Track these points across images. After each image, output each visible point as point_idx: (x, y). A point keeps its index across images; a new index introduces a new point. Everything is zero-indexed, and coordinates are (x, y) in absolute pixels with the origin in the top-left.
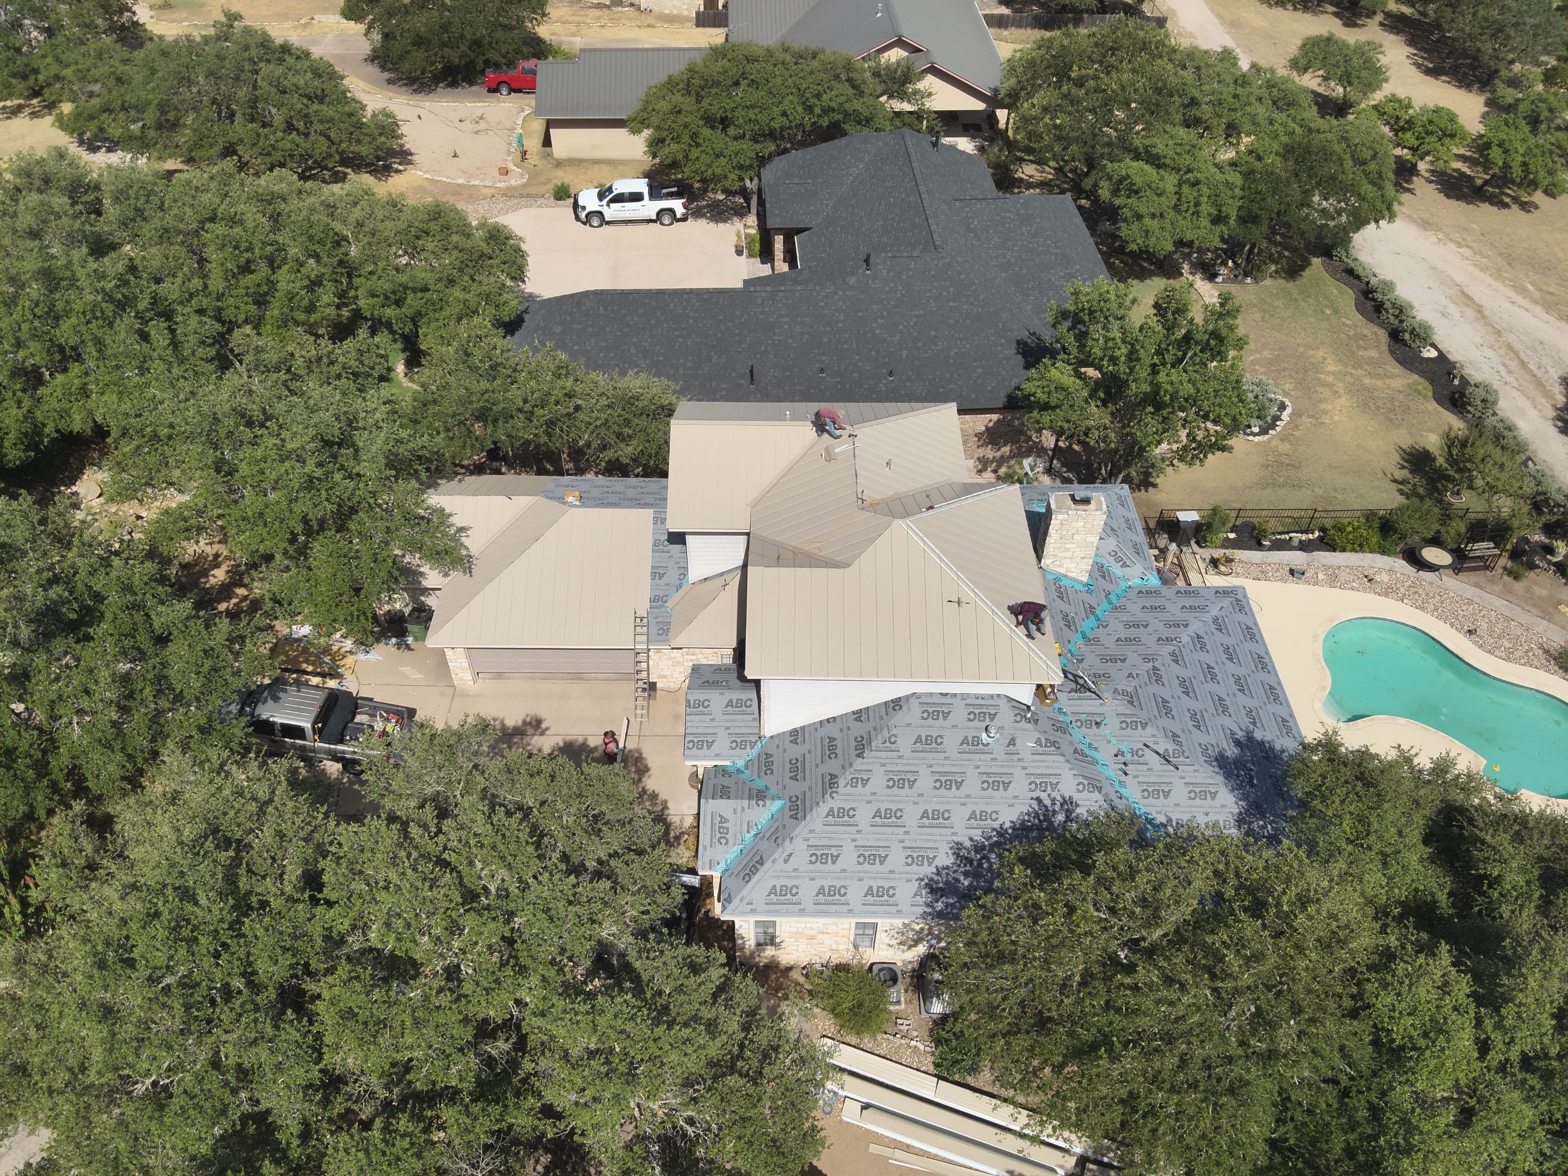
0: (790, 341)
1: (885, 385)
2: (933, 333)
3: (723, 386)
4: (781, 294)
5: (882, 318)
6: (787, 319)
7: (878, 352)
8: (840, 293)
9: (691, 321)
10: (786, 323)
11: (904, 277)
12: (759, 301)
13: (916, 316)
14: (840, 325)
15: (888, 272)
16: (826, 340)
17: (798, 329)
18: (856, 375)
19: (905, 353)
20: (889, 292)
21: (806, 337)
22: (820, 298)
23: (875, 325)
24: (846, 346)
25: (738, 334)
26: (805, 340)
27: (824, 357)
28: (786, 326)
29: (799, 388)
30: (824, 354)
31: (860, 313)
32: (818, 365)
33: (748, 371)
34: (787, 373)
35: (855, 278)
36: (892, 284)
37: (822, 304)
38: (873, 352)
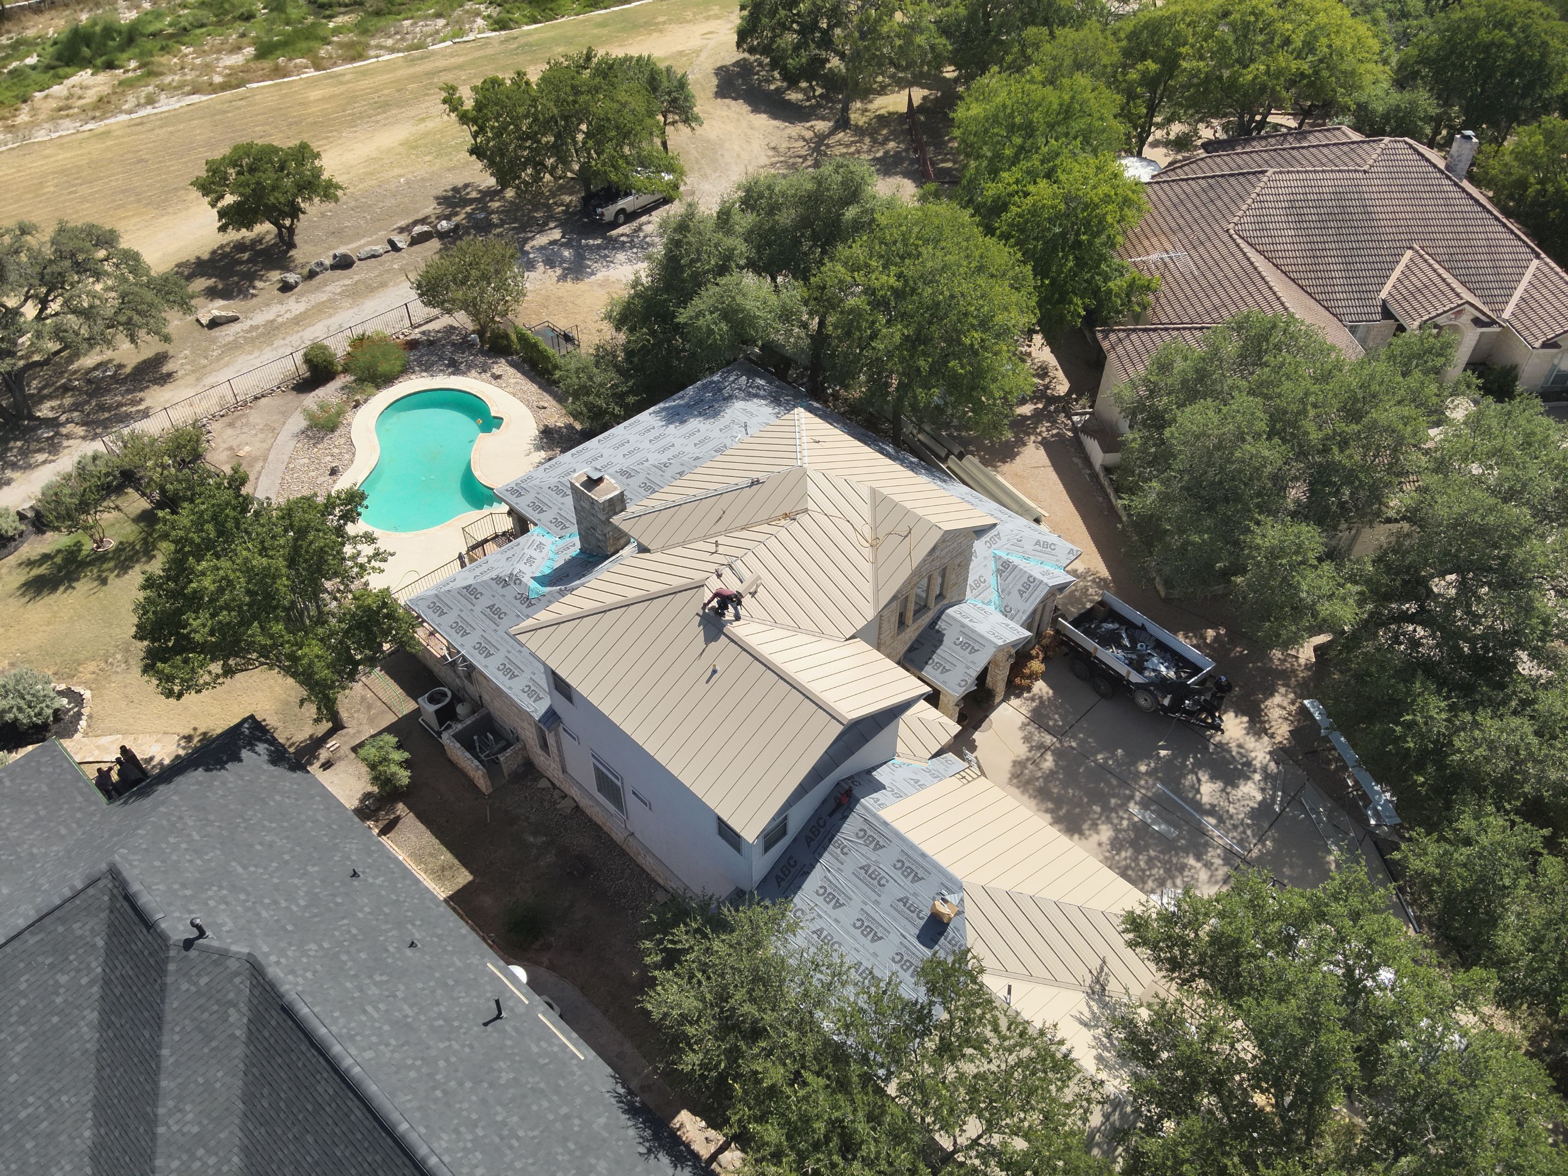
0: (400, 994)
1: (375, 878)
2: (258, 847)
3: (535, 1049)
4: (334, 1029)
5: (276, 902)
6: (369, 1009)
7: (334, 895)
8: (273, 959)
9: (480, 1132)
10: (377, 1009)
11: (188, 892)
12: (369, 1055)
13: (245, 867)
14: (326, 945)
15: (189, 911)
16: (363, 955)
17: (373, 991)
18: (386, 910)
19: (310, 869)
20: (227, 903)
21: (378, 978)
22: (300, 980)
23: (295, 908)
24: (354, 931)
25: (447, 1060)
26: (384, 978)
27: (391, 949)
28: (382, 1006)
29: (459, 964)
30: (387, 950)
31: (289, 928)
32: (409, 952)
33: (489, 1028)
34: (451, 983)
35: (234, 948)
36: (212, 903)
37: (309, 975)
38: (339, 900)
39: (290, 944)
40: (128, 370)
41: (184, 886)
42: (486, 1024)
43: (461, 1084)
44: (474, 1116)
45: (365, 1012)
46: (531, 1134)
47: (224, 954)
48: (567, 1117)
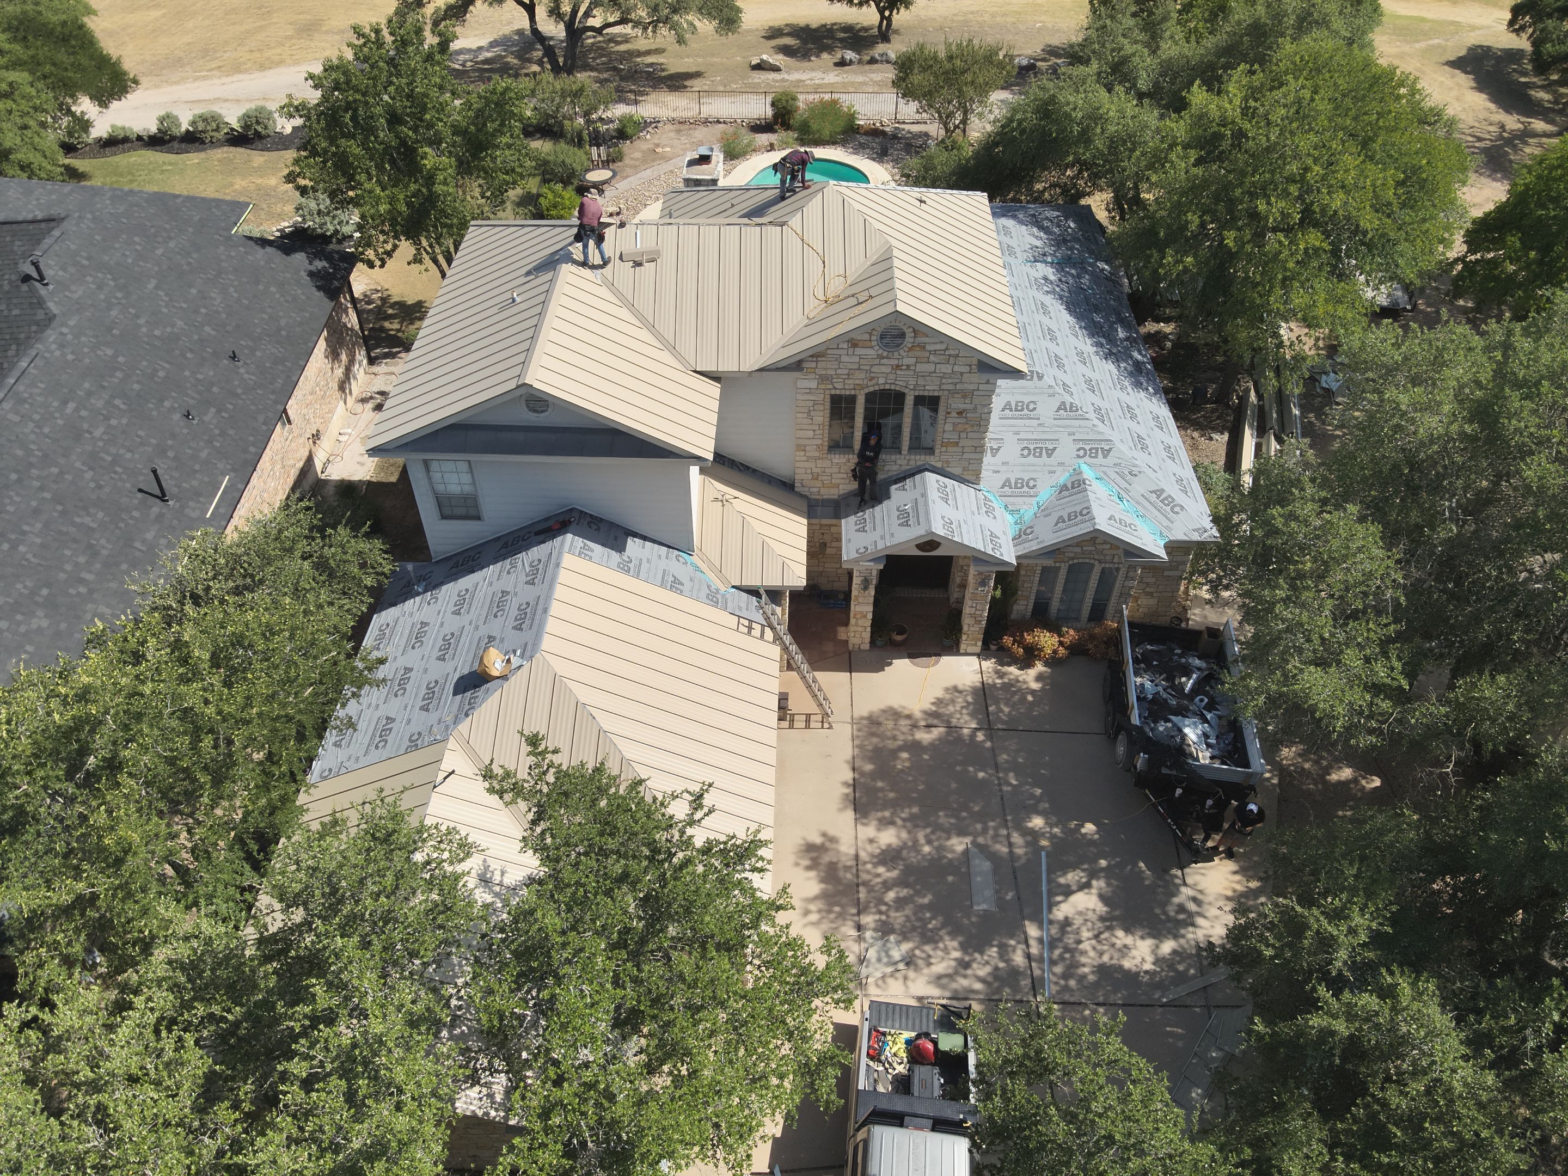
0: (113, 422)
1: (249, 373)
2: (194, 291)
3: (149, 536)
4: (20, 387)
5: (137, 316)
6: (71, 406)
7: (191, 351)
8: (65, 330)
10: (77, 410)
11: (85, 262)
12: (11, 417)
13: (157, 287)
14: (121, 359)
15: (63, 269)
16: (136, 387)
17: (98, 403)
18: (215, 389)
19: (207, 329)
20: (100, 287)
21: (117, 402)
22: (58, 353)
23: (144, 330)
24: (161, 374)
25: (61, 473)
26: (122, 406)
27: (167, 404)
28: (83, 413)
29: (204, 454)
30: (161, 401)
31: (115, 331)
32: (177, 417)
33: (140, 495)
34: (171, 454)
35: (50, 305)
36: (89, 279)
37: (70, 357)
38: (189, 355)
39: (96, 337)
40: (663, 74)
41: (89, 258)
42: (140, 490)
43: (41, 489)
44: (10, 508)
45: (65, 403)
46: (29, 556)
47: (41, 303)
48: (82, 581)
